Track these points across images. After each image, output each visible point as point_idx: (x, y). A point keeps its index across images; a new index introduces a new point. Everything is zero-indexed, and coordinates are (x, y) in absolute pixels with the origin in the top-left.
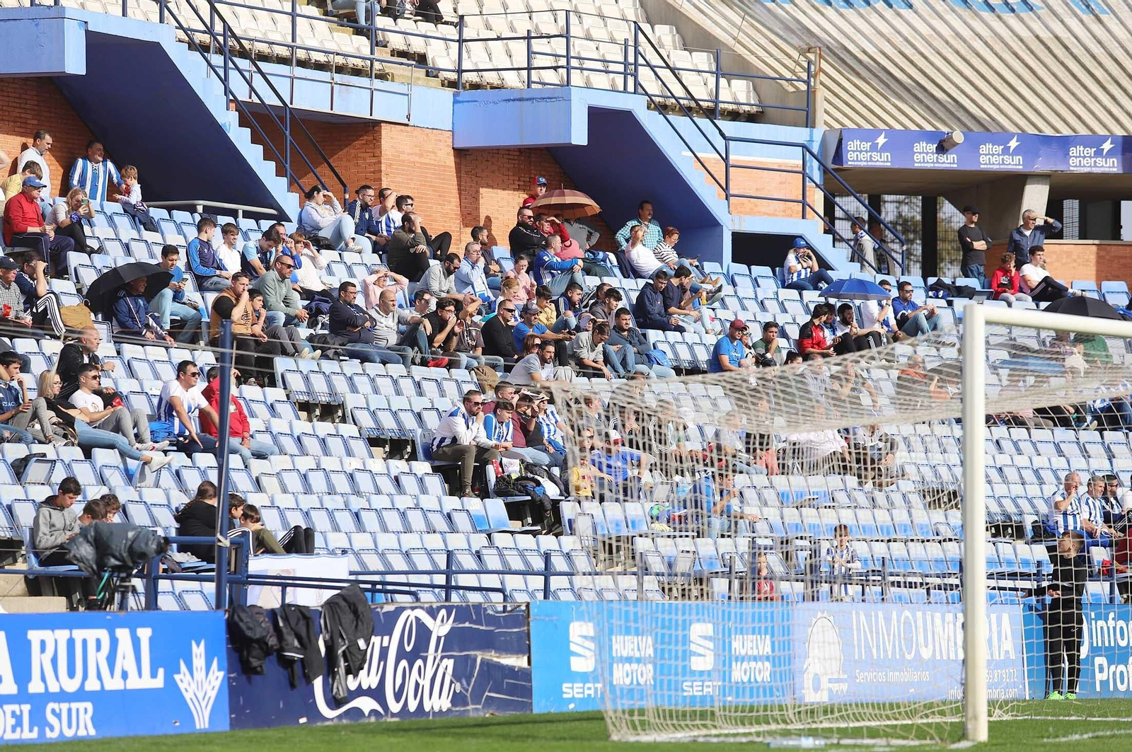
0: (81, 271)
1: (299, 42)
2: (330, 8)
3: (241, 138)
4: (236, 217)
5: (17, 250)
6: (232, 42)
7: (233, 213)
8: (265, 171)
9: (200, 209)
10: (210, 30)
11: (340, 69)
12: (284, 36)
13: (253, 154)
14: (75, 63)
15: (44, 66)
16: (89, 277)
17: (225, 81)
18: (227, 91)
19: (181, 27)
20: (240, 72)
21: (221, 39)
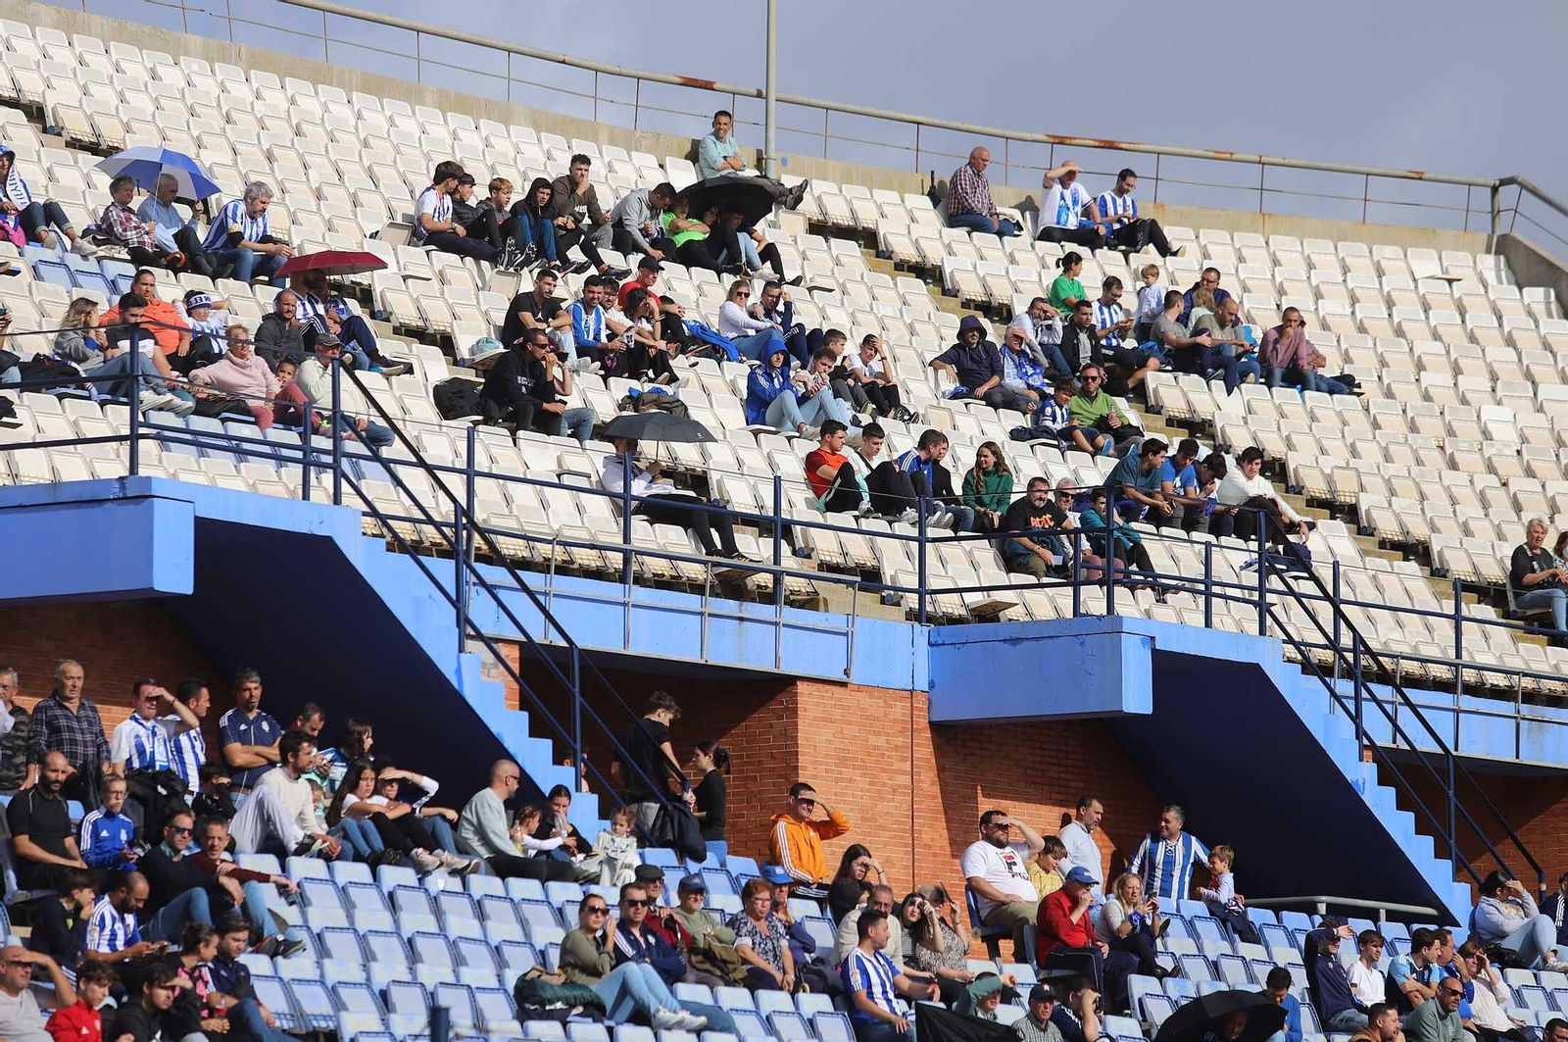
0: (1150, 1003)
1: (1466, 658)
2: (1512, 607)
3: (1380, 801)
4: (1375, 919)
5: (1056, 973)
6: (1365, 661)
7: (1372, 915)
8: (1419, 850)
9: (1322, 908)
10: (1333, 644)
11: (1530, 697)
12: (1444, 650)
13: (1399, 825)
14: (1137, 697)
15: (1092, 703)
16: (1160, 1013)
17: (1356, 718)
18: (1360, 733)
19: (1290, 640)
20: (1379, 703)
21: (1350, 656)
